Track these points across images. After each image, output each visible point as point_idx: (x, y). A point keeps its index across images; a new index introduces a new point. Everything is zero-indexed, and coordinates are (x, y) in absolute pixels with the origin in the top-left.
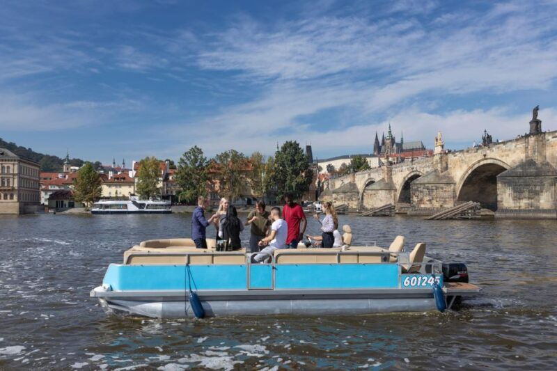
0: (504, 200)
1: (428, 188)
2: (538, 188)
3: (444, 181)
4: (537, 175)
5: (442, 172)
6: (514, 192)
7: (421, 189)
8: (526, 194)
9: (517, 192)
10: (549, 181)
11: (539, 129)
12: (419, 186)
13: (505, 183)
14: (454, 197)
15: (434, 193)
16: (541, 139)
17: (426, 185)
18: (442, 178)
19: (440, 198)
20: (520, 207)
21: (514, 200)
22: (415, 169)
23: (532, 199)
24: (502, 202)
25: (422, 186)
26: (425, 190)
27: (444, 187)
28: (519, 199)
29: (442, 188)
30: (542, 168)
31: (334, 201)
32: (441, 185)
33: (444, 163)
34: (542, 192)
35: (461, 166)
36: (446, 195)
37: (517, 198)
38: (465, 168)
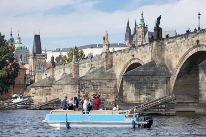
0: (128, 96)
1: (93, 84)
2: (154, 86)
3: (107, 77)
4: (153, 75)
5: (107, 69)
6: (136, 89)
7: (87, 85)
8: (145, 90)
9: (137, 89)
10: (163, 80)
11: (160, 36)
12: (85, 82)
13: (129, 81)
14: (115, 93)
15: (98, 89)
16: (160, 44)
17: (92, 81)
18: (106, 75)
19: (103, 93)
20: (140, 101)
21: (135, 95)
22: (93, 66)
23: (149, 94)
24: (126, 97)
25: (88, 83)
26: (90, 86)
27: (107, 83)
28: (140, 95)
29: (105, 84)
30: (159, 68)
31: (32, 95)
32: (104, 82)
33: (109, 61)
34: (157, 89)
35: (120, 65)
36: (109, 90)
37: (138, 94)
38: (122, 66)
